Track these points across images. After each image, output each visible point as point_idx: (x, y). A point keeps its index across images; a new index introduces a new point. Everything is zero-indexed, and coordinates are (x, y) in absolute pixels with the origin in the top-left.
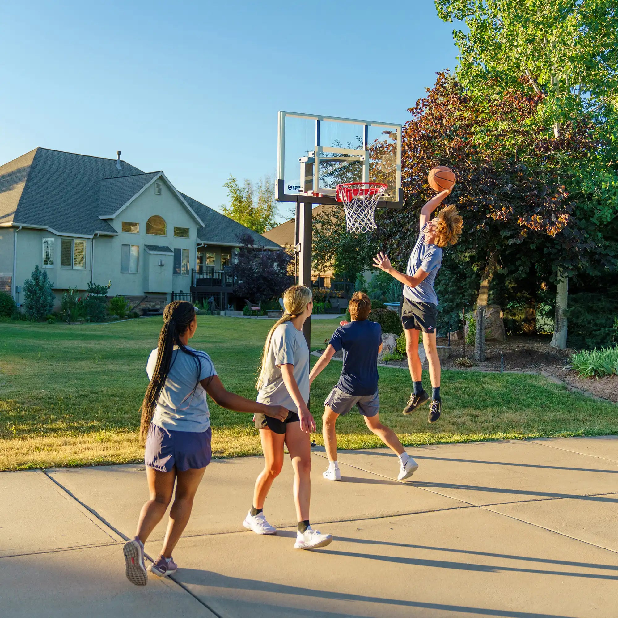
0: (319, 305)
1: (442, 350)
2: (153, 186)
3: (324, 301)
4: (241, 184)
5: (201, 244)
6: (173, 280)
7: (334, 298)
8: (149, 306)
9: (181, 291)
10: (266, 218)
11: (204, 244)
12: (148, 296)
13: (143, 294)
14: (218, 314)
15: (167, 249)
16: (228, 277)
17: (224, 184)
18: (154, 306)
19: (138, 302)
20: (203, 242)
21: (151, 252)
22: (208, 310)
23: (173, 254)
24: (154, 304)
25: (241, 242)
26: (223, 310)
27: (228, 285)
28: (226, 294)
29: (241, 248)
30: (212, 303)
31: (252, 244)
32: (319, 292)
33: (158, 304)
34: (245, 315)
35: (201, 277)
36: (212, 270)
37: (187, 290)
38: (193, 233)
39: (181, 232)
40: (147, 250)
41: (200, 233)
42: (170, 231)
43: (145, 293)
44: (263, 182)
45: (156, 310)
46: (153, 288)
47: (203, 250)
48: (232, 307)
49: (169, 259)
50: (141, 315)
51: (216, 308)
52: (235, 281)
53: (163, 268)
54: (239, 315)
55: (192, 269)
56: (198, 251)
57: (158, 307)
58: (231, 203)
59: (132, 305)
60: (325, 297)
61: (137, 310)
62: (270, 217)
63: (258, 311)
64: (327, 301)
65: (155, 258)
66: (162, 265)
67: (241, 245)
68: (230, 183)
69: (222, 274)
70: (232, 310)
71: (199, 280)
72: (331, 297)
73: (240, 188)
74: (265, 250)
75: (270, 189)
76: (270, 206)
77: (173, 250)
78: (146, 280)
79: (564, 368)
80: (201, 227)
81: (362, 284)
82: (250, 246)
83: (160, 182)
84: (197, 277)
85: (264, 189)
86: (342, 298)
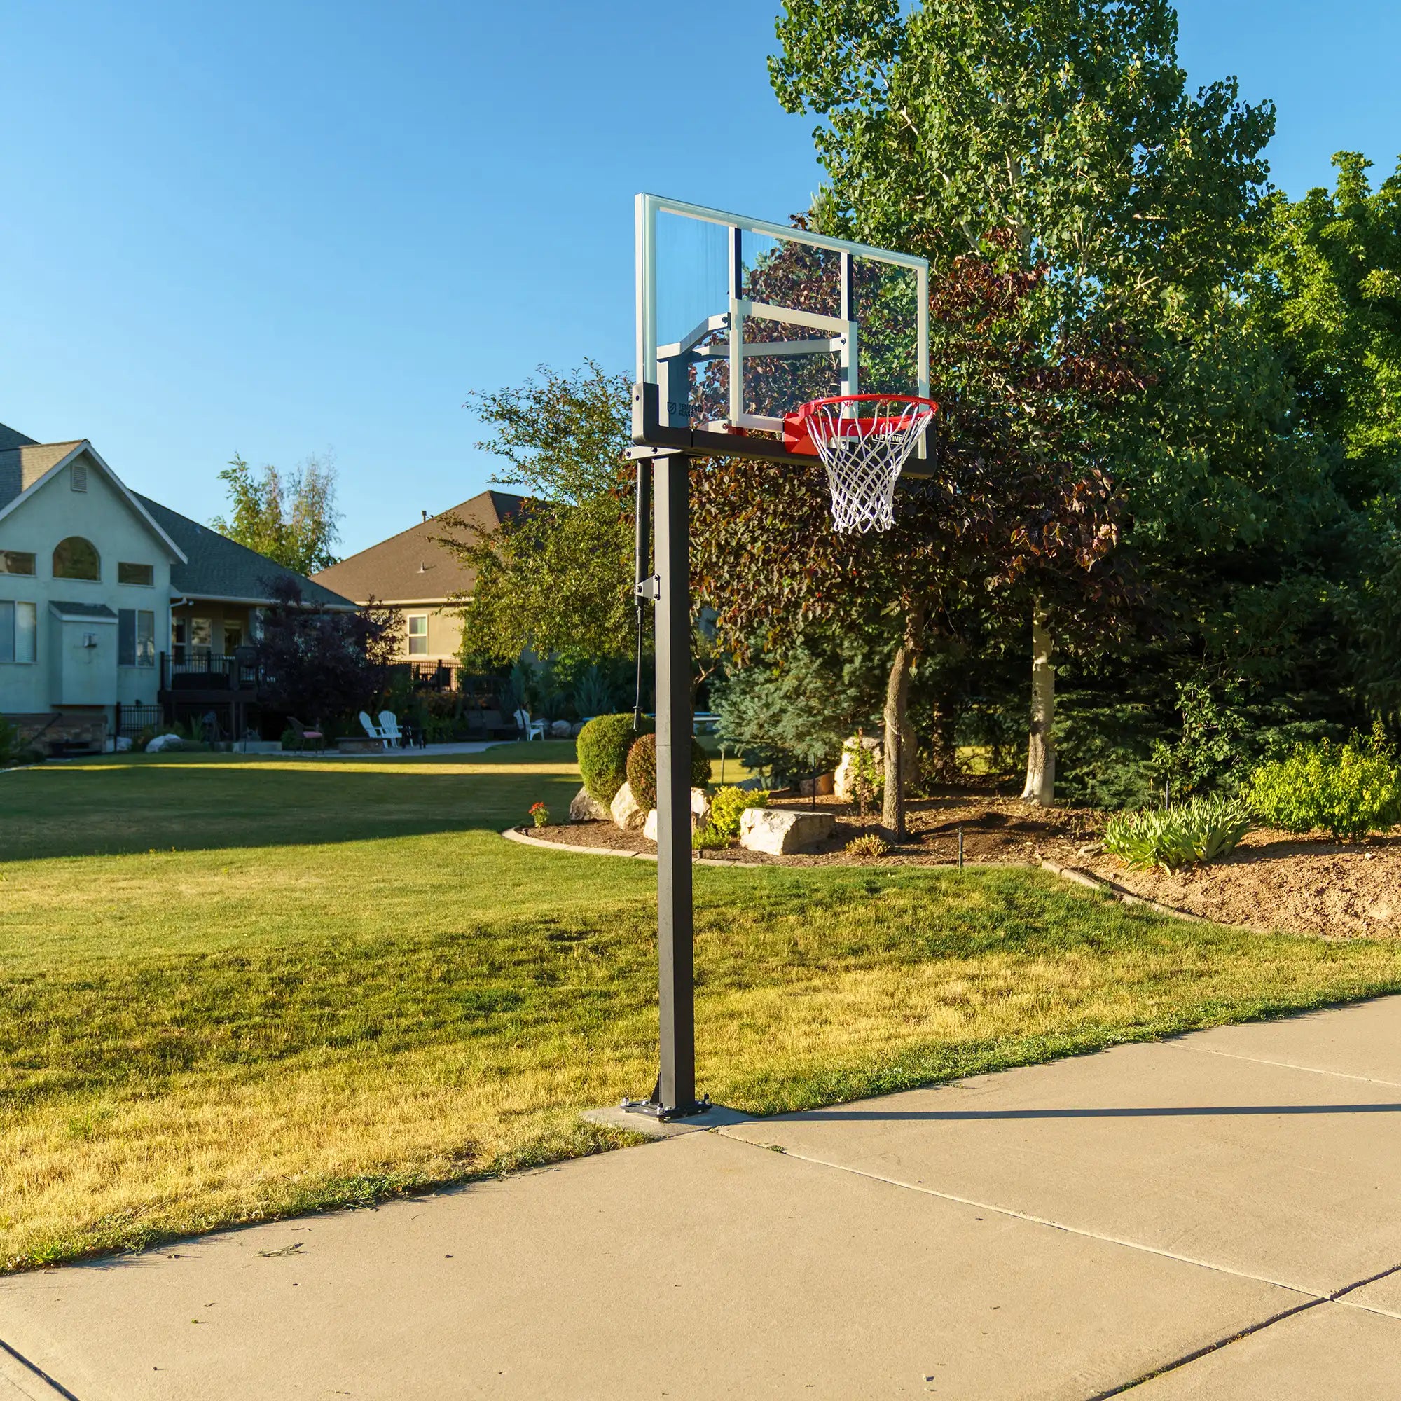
0: (441, 725)
1: (817, 821)
2: (68, 473)
3: (453, 716)
4: (257, 476)
5: (181, 600)
6: (119, 676)
7: (473, 708)
8: (67, 735)
9: (138, 702)
10: (311, 547)
11: (188, 600)
12: (61, 713)
13: (47, 710)
14: (229, 749)
15: (102, 610)
16: (243, 669)
17: (219, 474)
18: (77, 735)
19: (39, 727)
20: (185, 596)
21: (66, 617)
22: (203, 740)
23: (116, 621)
24: (78, 730)
25: (271, 596)
26: (237, 740)
27: (246, 686)
28: (241, 707)
29: (271, 608)
30: (210, 725)
31: (298, 600)
32: (441, 698)
33: (87, 730)
34: (284, 748)
35: (181, 669)
36: (209, 656)
37: (151, 699)
38: (162, 577)
39: (133, 574)
40: (56, 611)
41: (178, 575)
42: (109, 570)
43: (54, 706)
44: (305, 473)
45: (85, 745)
46: (73, 695)
47: (183, 612)
48: (256, 733)
49: (108, 633)
50: (50, 756)
51: (223, 738)
52: (260, 677)
53: (94, 651)
54: (274, 749)
55: (162, 654)
56: (174, 614)
57: (87, 737)
58: (234, 515)
59: (25, 734)
60: (454, 707)
61: (37, 746)
62: (320, 545)
63: (317, 740)
64: (458, 717)
65: (74, 631)
66: (92, 646)
67: (273, 601)
68: (234, 471)
69: (231, 662)
70: (253, 739)
71: (177, 677)
72: (465, 708)
73: (256, 485)
74: (327, 612)
75: (319, 486)
76: (319, 523)
77: (116, 612)
78: (54, 679)
79: (1081, 852)
80: (180, 561)
81: (528, 679)
82: (292, 603)
83: (81, 465)
84: (172, 668)
85: (304, 487)
86: (488, 708)
